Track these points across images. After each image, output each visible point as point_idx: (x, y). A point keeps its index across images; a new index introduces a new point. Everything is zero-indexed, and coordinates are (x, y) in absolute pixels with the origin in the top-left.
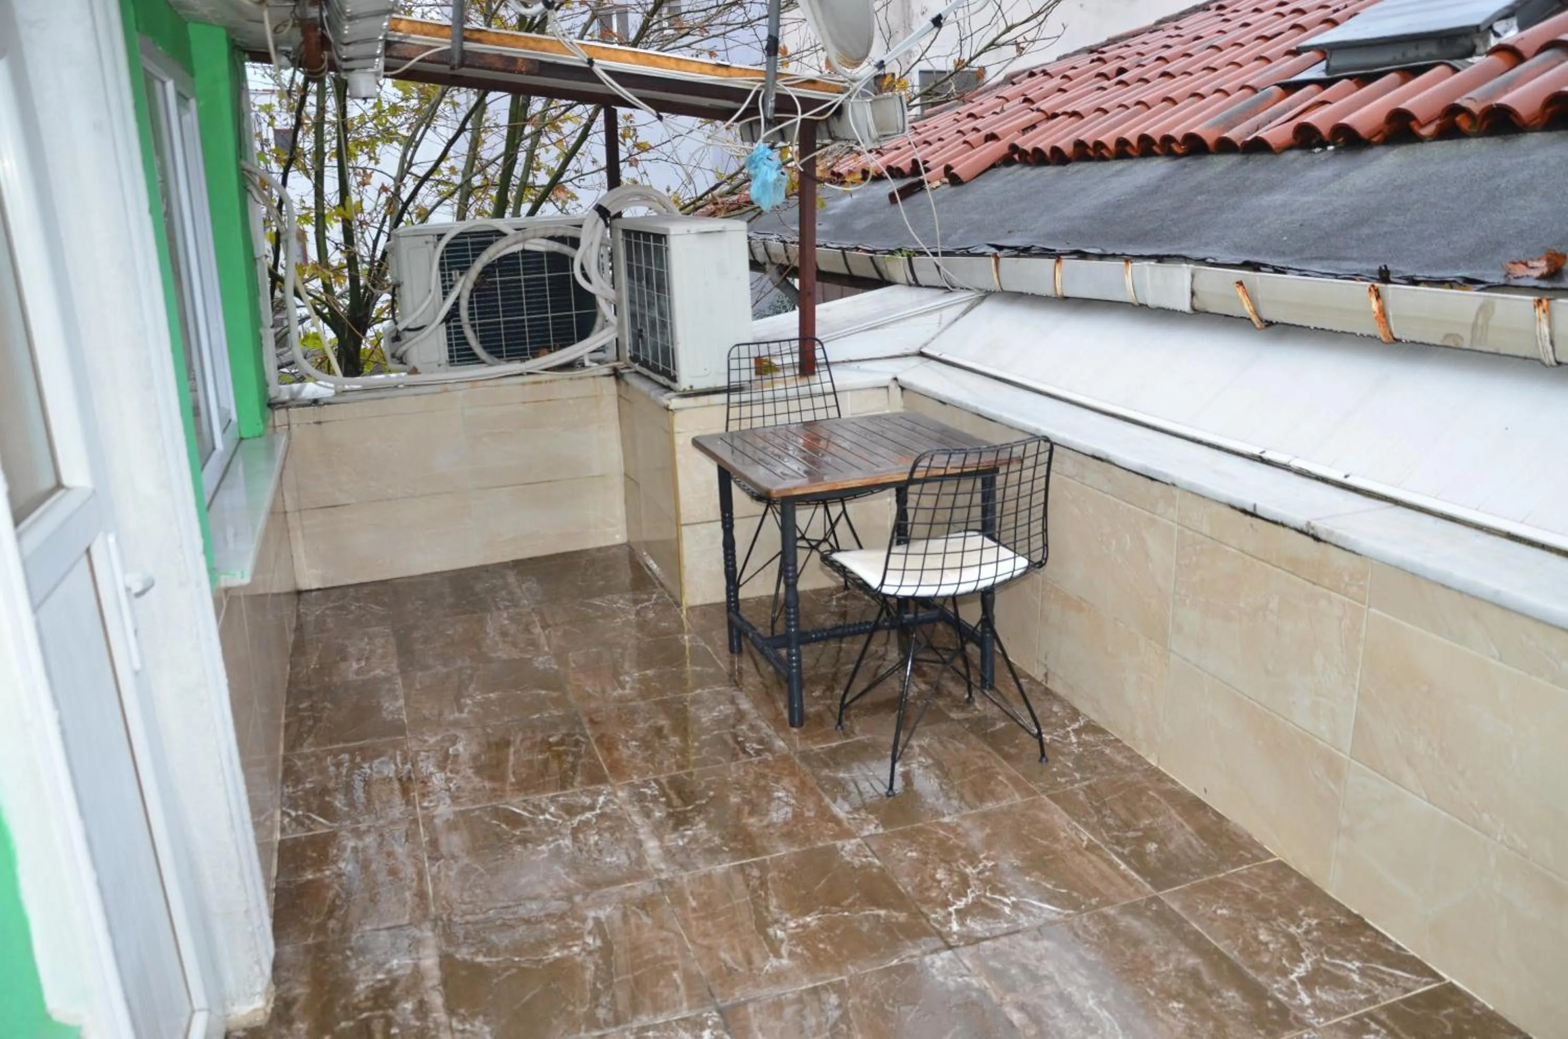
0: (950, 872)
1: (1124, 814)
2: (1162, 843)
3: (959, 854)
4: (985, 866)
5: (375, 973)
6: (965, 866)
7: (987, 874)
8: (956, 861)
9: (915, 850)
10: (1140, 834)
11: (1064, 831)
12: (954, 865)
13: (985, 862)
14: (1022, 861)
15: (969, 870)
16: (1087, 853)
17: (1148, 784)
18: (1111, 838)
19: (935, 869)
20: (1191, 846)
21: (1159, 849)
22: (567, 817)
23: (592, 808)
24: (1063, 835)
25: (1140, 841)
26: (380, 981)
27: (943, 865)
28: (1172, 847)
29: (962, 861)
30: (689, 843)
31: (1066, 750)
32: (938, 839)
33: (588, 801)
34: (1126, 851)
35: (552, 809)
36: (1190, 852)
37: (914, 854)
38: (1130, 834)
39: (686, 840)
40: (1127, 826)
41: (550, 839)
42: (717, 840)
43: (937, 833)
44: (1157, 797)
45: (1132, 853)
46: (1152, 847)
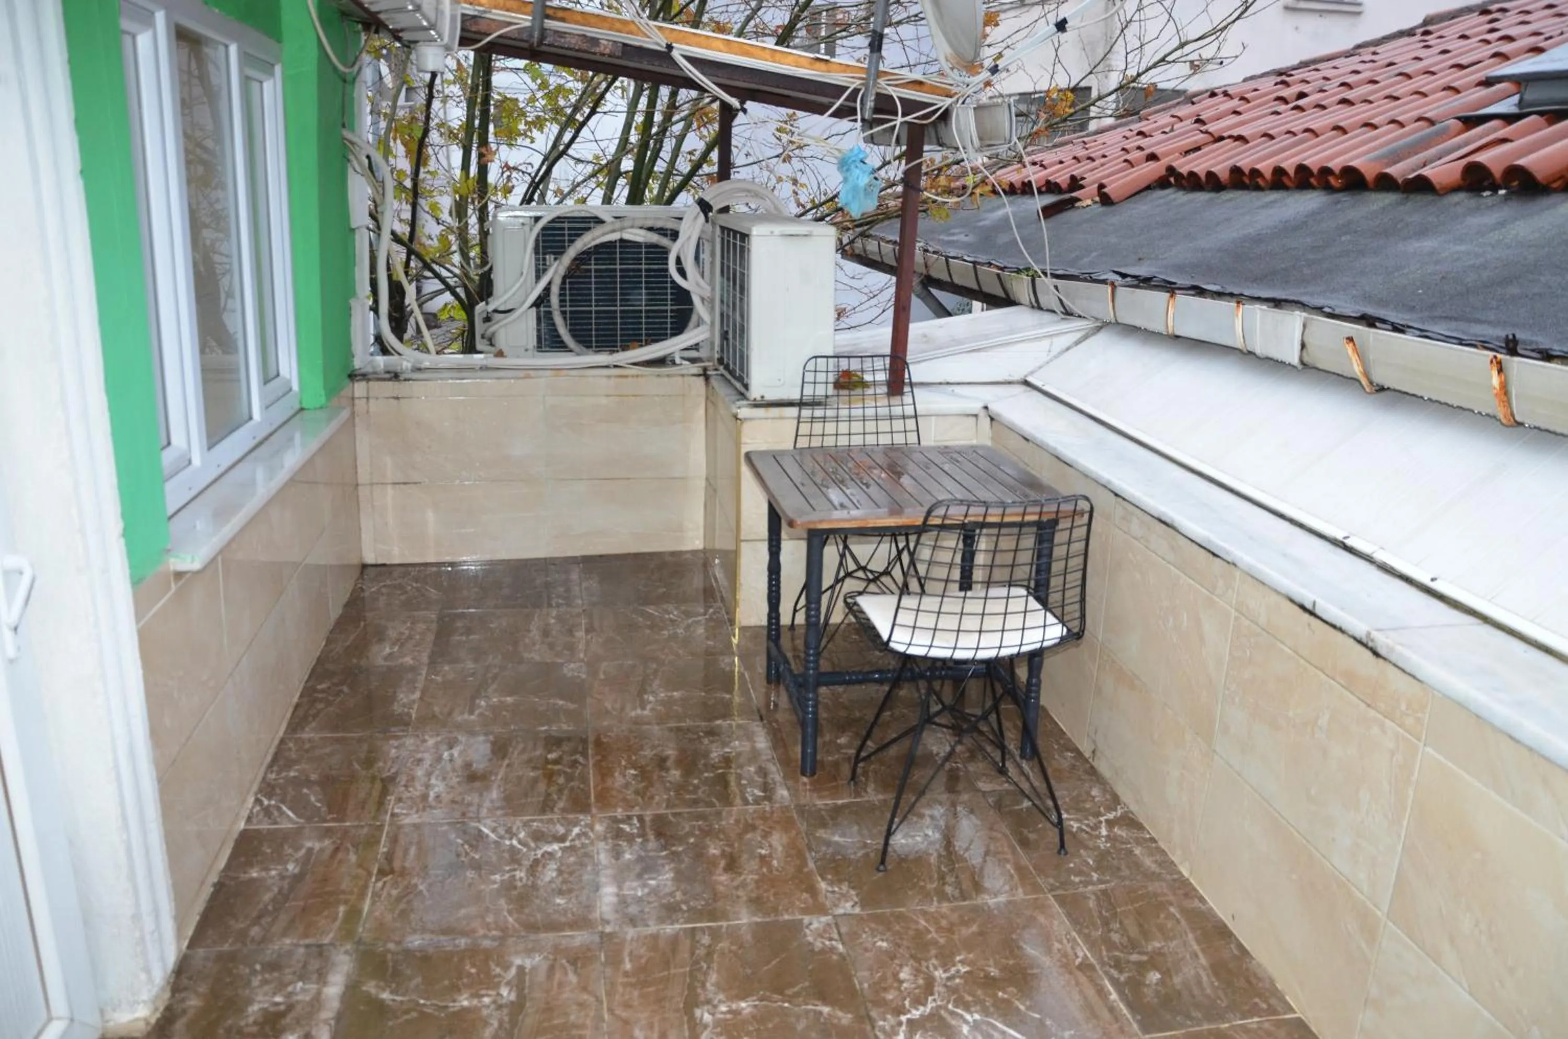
0: (917, 972)
1: (1134, 931)
2: (1166, 974)
3: (933, 952)
4: (958, 971)
5: (274, 994)
6: (936, 968)
7: (957, 981)
8: (927, 960)
9: (887, 940)
10: (1145, 958)
11: (1060, 942)
12: (924, 964)
13: (960, 967)
14: (1001, 970)
15: (939, 974)
16: (1079, 974)
17: (1171, 898)
18: (1109, 958)
19: (901, 966)
20: (1199, 983)
21: (1162, 982)
22: (533, 845)
23: (562, 839)
24: (1057, 945)
25: (1142, 967)
26: (277, 1004)
27: (912, 962)
28: (1177, 980)
29: (934, 961)
30: (649, 894)
31: (1091, 844)
32: (917, 930)
33: (561, 830)
34: (1122, 979)
35: (522, 835)
36: (1196, 992)
37: (884, 944)
38: (1134, 957)
39: (646, 890)
40: (1133, 946)
41: (507, 868)
42: (679, 896)
43: (917, 923)
44: (1178, 916)
45: (1129, 980)
46: (1154, 977)
